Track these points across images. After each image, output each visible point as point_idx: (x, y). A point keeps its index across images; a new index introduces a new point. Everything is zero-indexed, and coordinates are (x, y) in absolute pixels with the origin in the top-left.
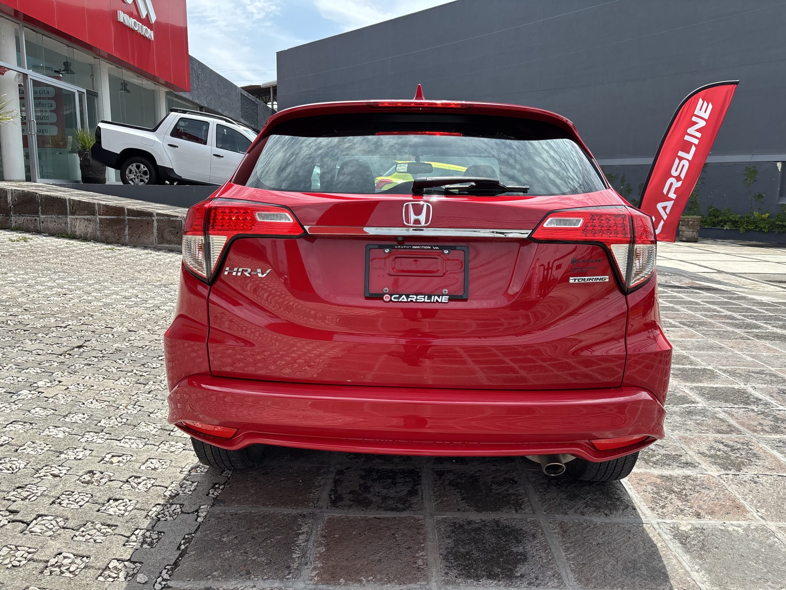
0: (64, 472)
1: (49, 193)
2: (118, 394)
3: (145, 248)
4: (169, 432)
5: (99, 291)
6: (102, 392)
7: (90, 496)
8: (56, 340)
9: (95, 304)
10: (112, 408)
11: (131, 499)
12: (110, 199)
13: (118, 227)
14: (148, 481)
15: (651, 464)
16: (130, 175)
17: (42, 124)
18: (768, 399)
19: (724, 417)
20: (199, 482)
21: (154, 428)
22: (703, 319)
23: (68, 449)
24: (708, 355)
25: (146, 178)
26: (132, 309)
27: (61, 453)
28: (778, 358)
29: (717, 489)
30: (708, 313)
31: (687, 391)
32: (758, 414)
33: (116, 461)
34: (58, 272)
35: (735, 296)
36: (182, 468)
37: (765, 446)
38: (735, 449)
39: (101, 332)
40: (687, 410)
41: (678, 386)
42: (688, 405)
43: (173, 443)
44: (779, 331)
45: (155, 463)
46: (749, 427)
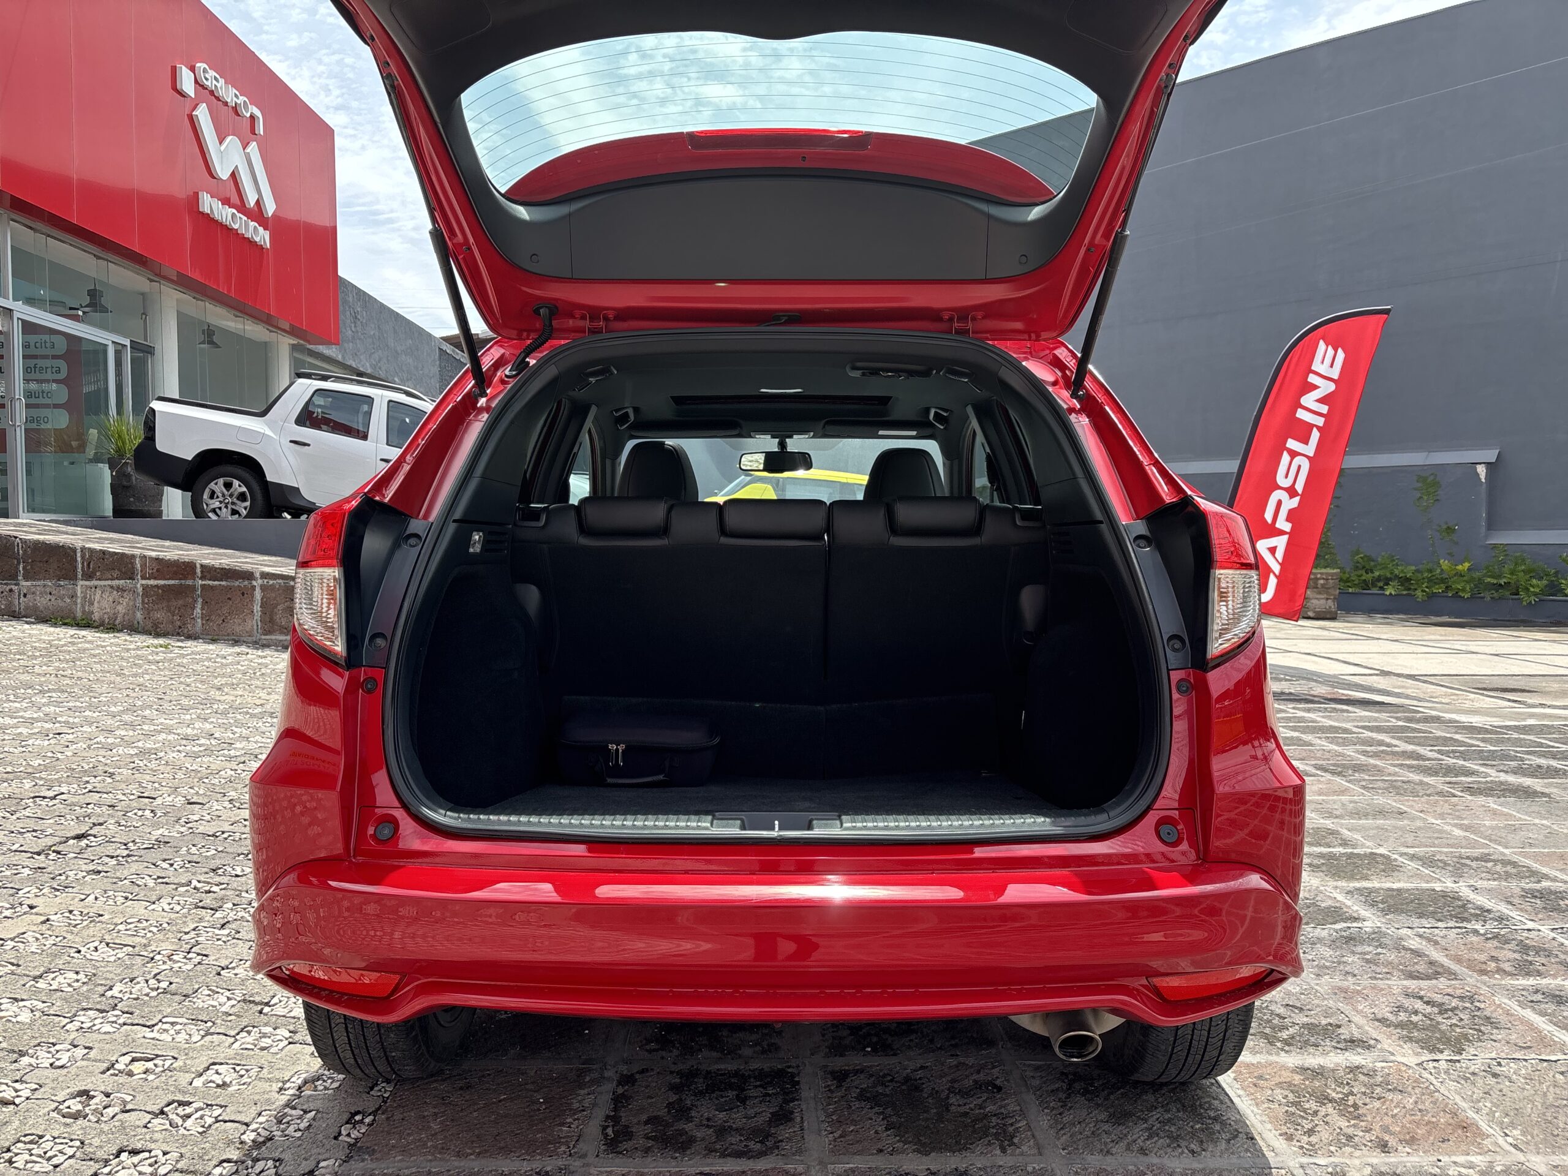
0: (26, 1093)
1: (41, 538)
2: (155, 930)
3: (236, 642)
4: (259, 1007)
5: (132, 726)
6: (121, 927)
7: (78, 1143)
8: (31, 824)
9: (120, 752)
10: (139, 960)
11: (168, 1149)
12: (168, 547)
13: (180, 602)
14: (207, 1112)
15: (1279, 1044)
16: (211, 501)
17: (37, 406)
18: (1503, 908)
19: (1419, 946)
20: (318, 1111)
21: (229, 999)
22: (1359, 759)
23: (39, 1045)
24: (1378, 827)
25: (243, 507)
26: (200, 759)
27: (22, 1054)
28: (1515, 830)
29: (1417, 1091)
30: (1369, 749)
31: (1340, 897)
32: (1487, 939)
33: (140, 1071)
34: (49, 691)
35: (1419, 715)
36: (284, 1082)
37: (1506, 1001)
38: (1446, 1010)
39: (129, 806)
40: (1344, 934)
41: (1322, 888)
42: (1345, 925)
43: (268, 1030)
44: (1511, 779)
45: (226, 1073)
46: (1471, 965)
